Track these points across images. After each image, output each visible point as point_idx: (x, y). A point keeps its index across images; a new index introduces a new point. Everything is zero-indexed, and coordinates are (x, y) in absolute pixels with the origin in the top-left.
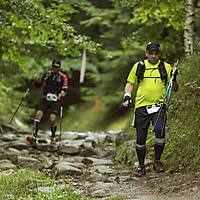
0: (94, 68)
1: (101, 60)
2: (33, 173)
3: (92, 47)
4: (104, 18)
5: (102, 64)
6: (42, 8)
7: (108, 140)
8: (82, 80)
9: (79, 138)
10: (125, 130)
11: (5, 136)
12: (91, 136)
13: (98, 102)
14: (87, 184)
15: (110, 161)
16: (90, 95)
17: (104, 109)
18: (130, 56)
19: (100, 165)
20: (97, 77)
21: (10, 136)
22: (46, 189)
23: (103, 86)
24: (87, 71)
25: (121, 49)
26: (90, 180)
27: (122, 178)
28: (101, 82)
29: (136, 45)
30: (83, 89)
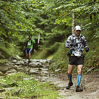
0: (43, 39)
1: (45, 36)
2: (22, 73)
3: (41, 32)
4: (46, 22)
5: (45, 37)
6: (25, 19)
7: (47, 62)
8: (38, 42)
9: (38, 62)
10: (52, 59)
11: (13, 61)
12: (41, 61)
13: (44, 49)
14: (40, 77)
15: (47, 69)
16: (41, 47)
17: (46, 52)
18: (54, 35)
19: (44, 71)
20: (43, 42)
21: (15, 61)
22: (26, 79)
23: (45, 44)
24: (40, 39)
25: (51, 32)
26: (41, 76)
27: (51, 75)
28: (45, 43)
29: (56, 31)
30: (39, 45)
